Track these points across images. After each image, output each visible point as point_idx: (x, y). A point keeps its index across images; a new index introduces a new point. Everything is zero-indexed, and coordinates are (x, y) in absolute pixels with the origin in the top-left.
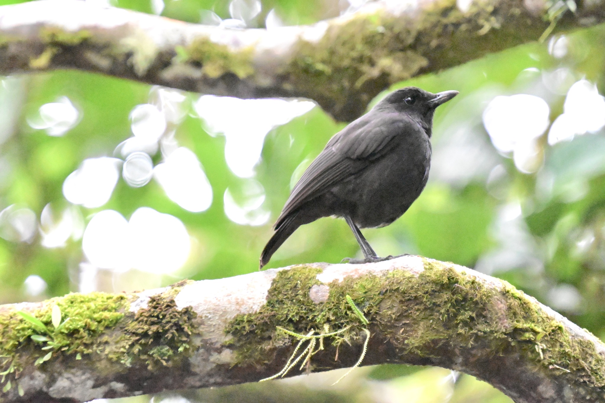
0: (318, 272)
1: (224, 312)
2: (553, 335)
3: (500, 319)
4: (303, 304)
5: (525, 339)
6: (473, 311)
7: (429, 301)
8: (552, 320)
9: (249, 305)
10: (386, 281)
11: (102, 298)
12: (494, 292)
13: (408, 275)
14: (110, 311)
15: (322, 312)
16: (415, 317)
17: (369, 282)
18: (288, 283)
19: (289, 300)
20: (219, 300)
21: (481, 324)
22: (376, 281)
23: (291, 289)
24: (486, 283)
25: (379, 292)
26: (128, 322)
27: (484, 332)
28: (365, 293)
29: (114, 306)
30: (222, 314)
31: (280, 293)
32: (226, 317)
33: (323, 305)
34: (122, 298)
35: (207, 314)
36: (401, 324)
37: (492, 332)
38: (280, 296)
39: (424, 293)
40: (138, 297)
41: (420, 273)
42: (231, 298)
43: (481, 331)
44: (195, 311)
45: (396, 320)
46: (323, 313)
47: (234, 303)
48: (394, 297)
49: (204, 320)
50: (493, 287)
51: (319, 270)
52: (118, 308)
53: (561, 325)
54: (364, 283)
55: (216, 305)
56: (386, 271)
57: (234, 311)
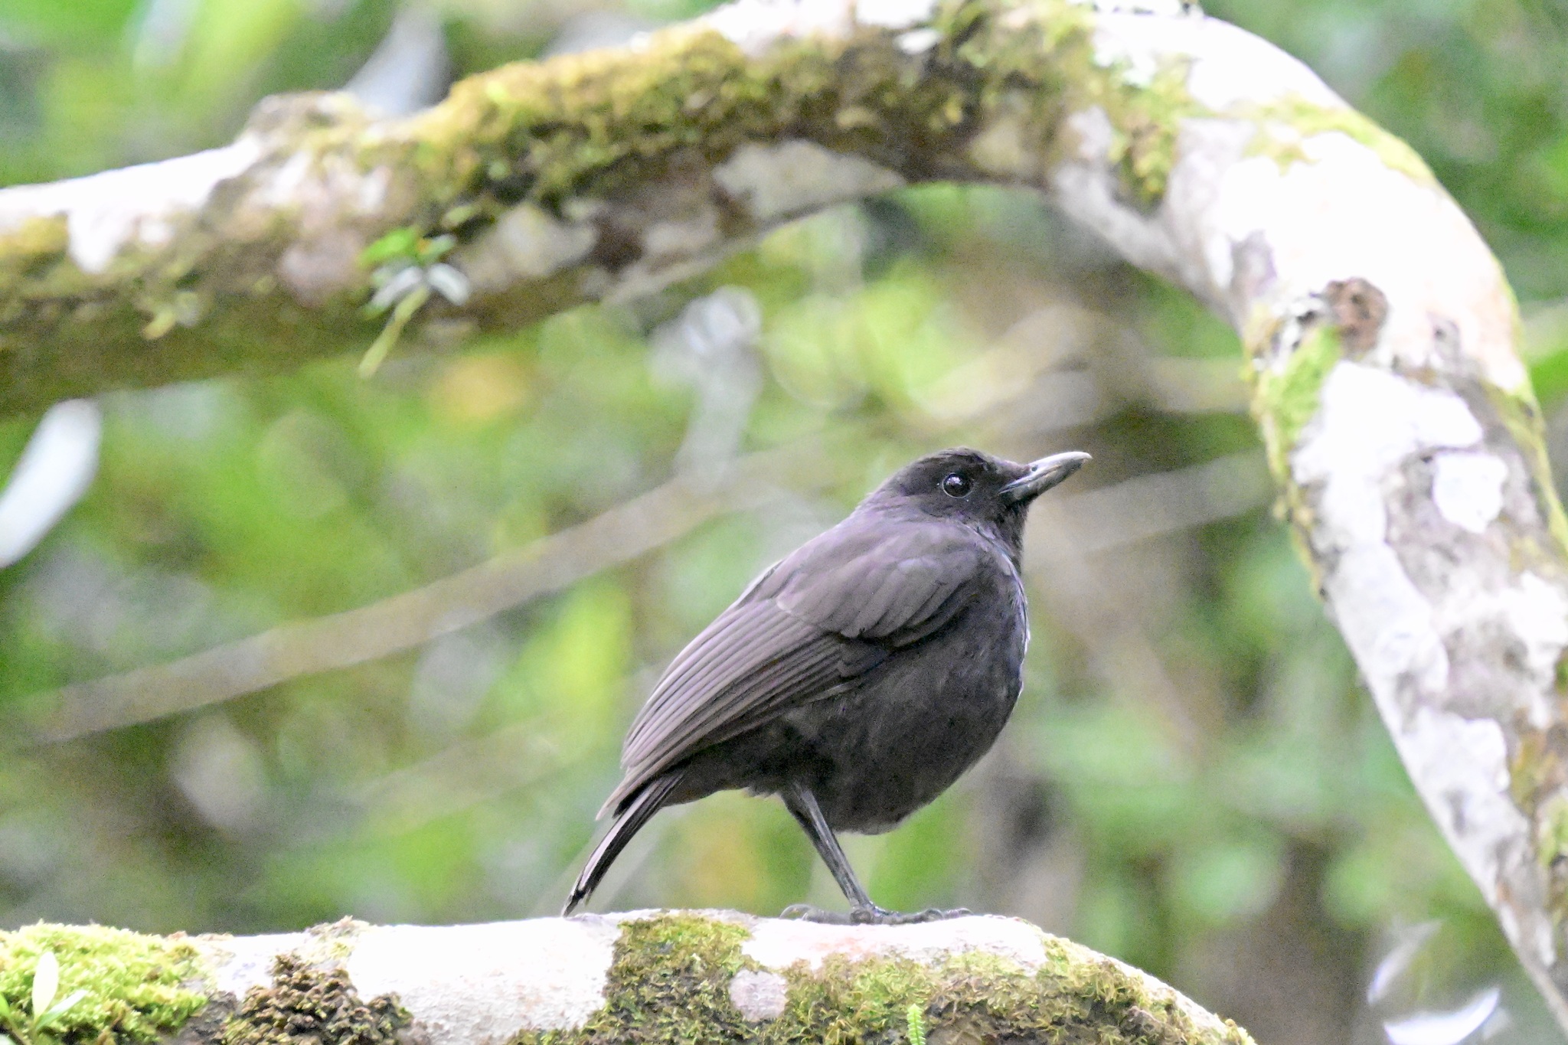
0: (743, 934)
1: (485, 1018)
4: (716, 1019)
9: (556, 1006)
10: (945, 978)
13: (1009, 967)
14: (167, 983)
17: (896, 977)
18: (663, 958)
19: (673, 1005)
20: (473, 986)
22: (917, 976)
23: (674, 975)
25: (926, 1008)
26: (221, 1020)
28: (890, 1005)
29: (173, 969)
30: (479, 1024)
31: (644, 981)
32: (489, 1033)
33: (773, 1025)
35: (439, 1018)
38: (645, 990)
39: (1053, 1023)
41: (1037, 965)
42: (505, 982)
44: (409, 1009)
47: (512, 998)
48: (969, 1027)
49: (432, 1034)
51: (744, 931)
52: (185, 979)
54: (884, 979)
55: (464, 997)
56: (943, 953)
57: (512, 1019)
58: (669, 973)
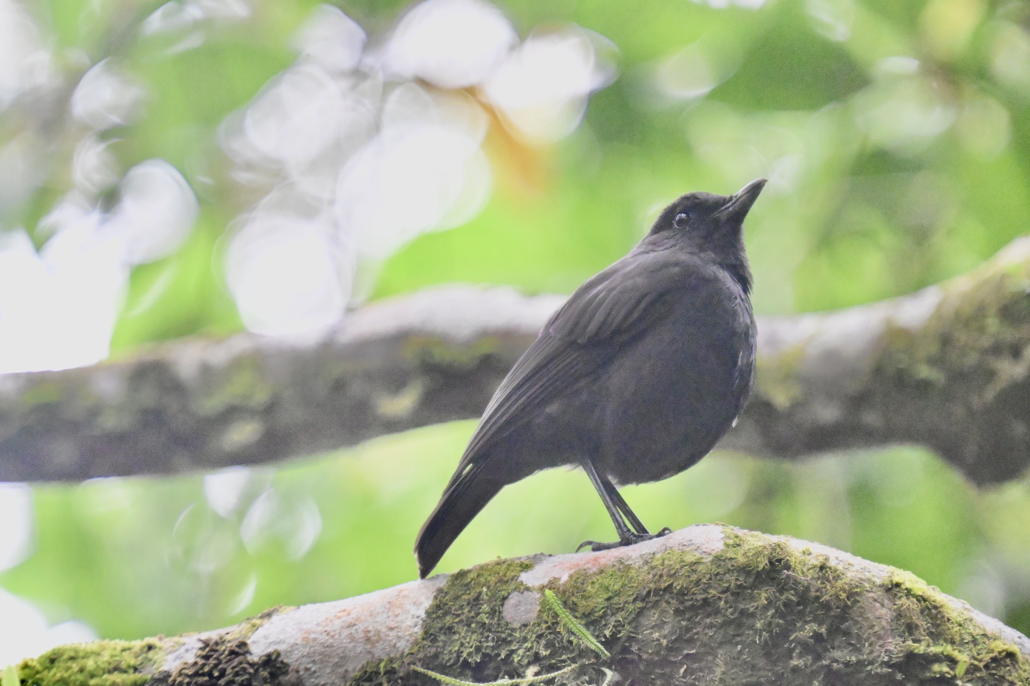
0: (524, 568)
1: (342, 657)
2: (994, 668)
3: (879, 638)
4: (489, 630)
5: (933, 675)
6: (820, 624)
7: (731, 607)
8: (995, 640)
9: (390, 641)
10: (649, 573)
11: (115, 649)
12: (867, 585)
13: (689, 558)
14: (125, 672)
15: (526, 642)
16: (705, 639)
17: (616, 579)
18: (463, 594)
19: (464, 626)
20: (333, 636)
21: (839, 647)
22: (630, 575)
23: (468, 604)
24: (854, 569)
25: (634, 596)
27: (843, 663)
28: (608, 599)
29: (133, 662)
30: (337, 663)
31: (446, 614)
32: (345, 668)
33: (528, 628)
34: (150, 648)
35: (308, 663)
36: (680, 657)
37: (860, 664)
38: (448, 620)
39: (723, 592)
40: (184, 644)
41: (714, 553)
42: (356, 630)
43: (837, 661)
44: (285, 661)
45: (669, 649)
46: (528, 645)
47: (361, 640)
48: (664, 605)
49: (303, 675)
50: (868, 575)
51: (527, 565)
52: (139, 667)
53: (1015, 648)
54: (606, 582)
55: (326, 645)
56: (651, 556)
57: (361, 655)
58: (465, 603)
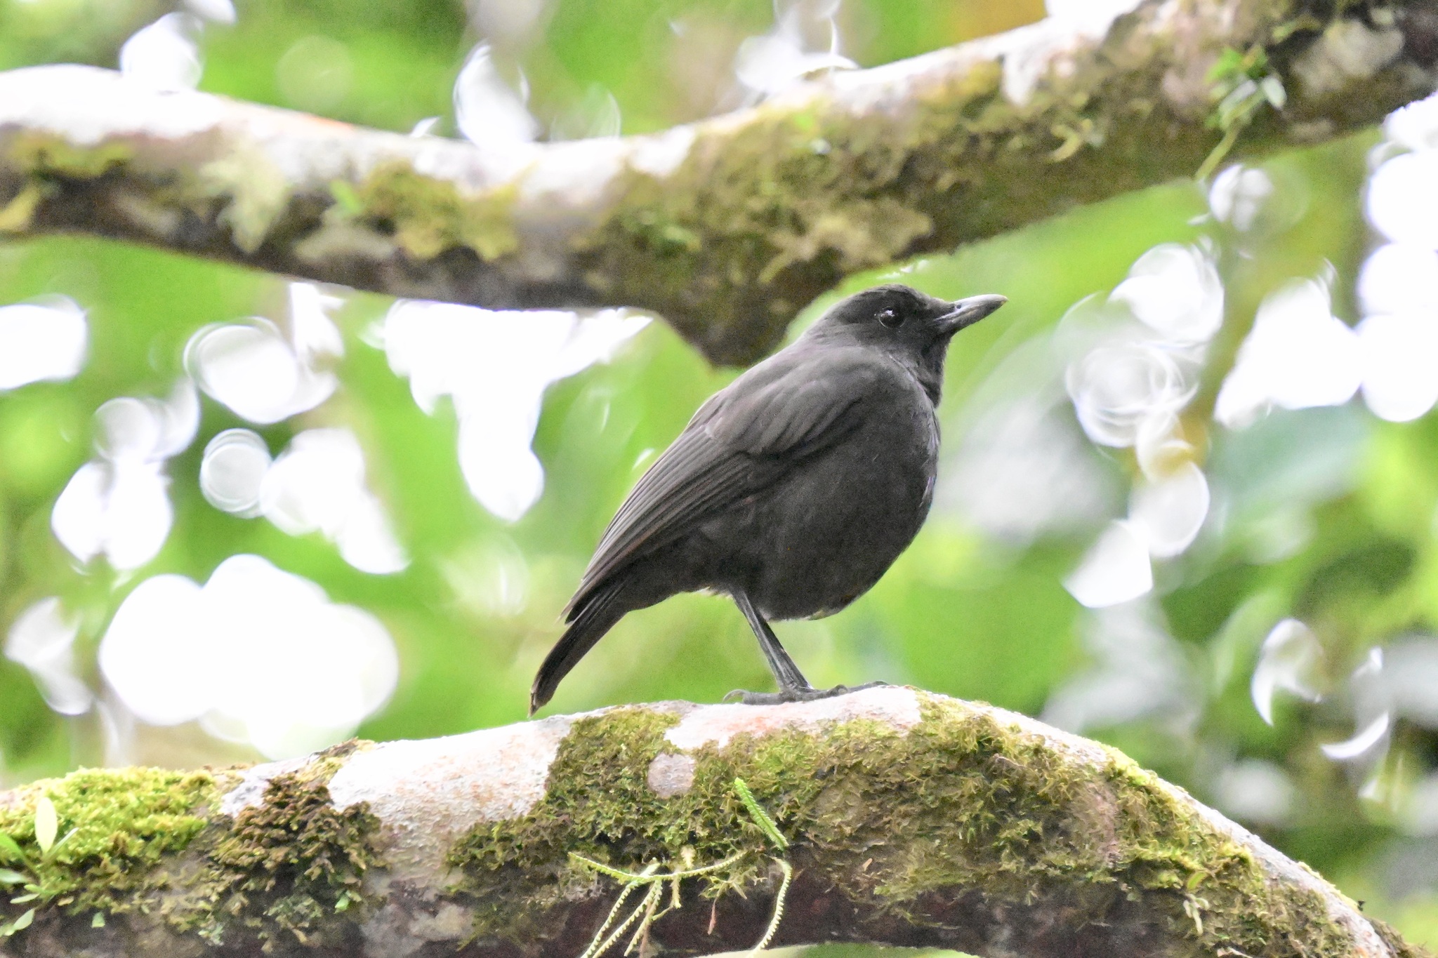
0: (669, 723)
1: (444, 816)
2: (1226, 877)
3: (1101, 838)
4: (633, 799)
5: (1160, 885)
6: (1036, 819)
7: (931, 794)
8: (1224, 841)
9: (505, 800)
10: (830, 746)
11: (156, 780)
12: (1087, 774)
13: (882, 732)
14: (175, 813)
15: (677, 818)
16: (898, 830)
17: (790, 748)
18: (596, 750)
19: (600, 791)
20: (434, 789)
21: (1056, 847)
22: (807, 745)
23: (603, 764)
24: (1070, 751)
25: (813, 773)
26: (216, 840)
27: (1060, 868)
28: (781, 773)
29: (183, 800)
30: (439, 821)
31: (577, 771)
32: (448, 829)
33: (681, 801)
34: (202, 782)
35: (404, 820)
36: (865, 849)
37: (1080, 868)
38: (579, 779)
39: (922, 776)
40: (242, 781)
41: (910, 726)
42: (462, 783)
43: (1055, 867)
44: (376, 815)
45: (854, 838)
46: (681, 821)
47: (468, 797)
48: (849, 785)
49: (397, 834)
50: (1086, 760)
51: (672, 719)
52: (192, 806)
53: (1246, 853)
54: (778, 751)
55: (425, 800)
56: (832, 723)
57: (468, 815)
58: (599, 762)
